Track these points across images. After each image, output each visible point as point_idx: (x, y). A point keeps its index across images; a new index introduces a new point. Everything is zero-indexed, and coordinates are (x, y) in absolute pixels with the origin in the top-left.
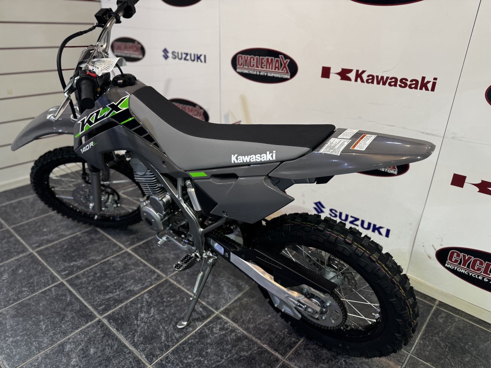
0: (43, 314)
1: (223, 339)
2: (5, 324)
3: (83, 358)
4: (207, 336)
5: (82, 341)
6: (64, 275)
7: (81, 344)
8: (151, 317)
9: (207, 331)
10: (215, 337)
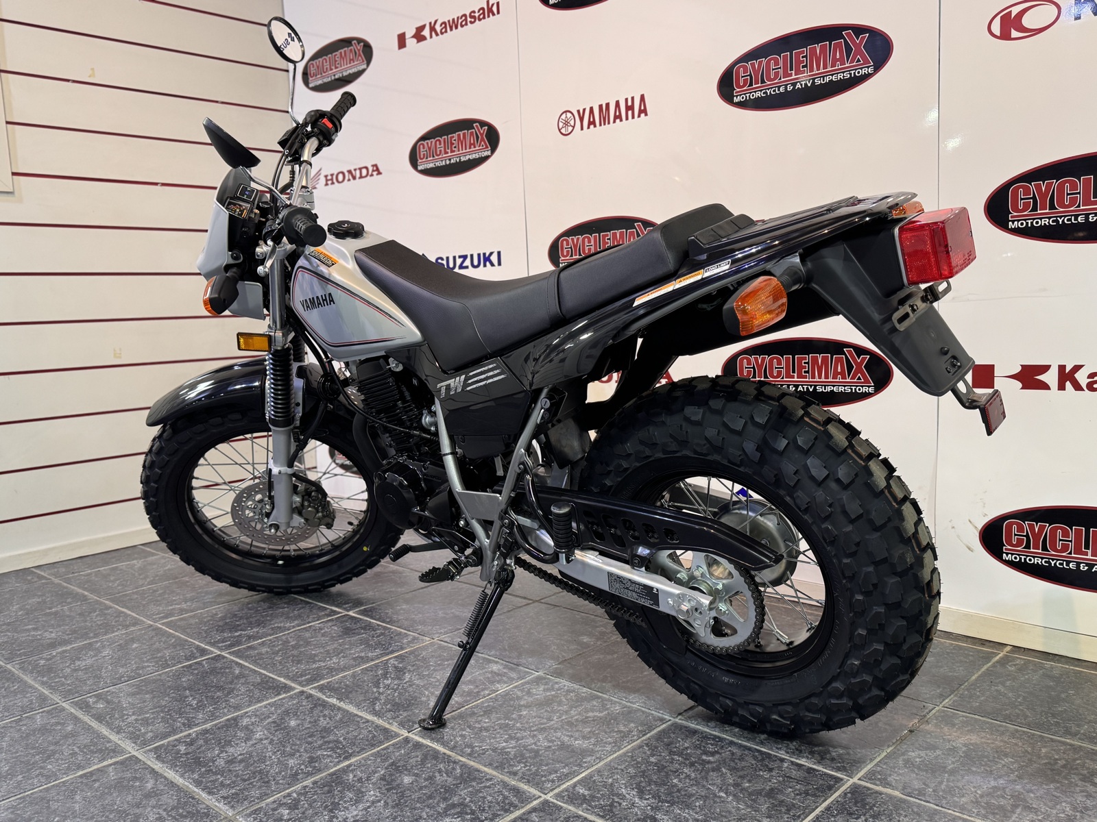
0: (190, 689)
1: (552, 700)
2: (119, 702)
3: (276, 731)
4: (519, 698)
5: (273, 714)
6: (222, 646)
7: (269, 717)
8: (405, 683)
9: (519, 693)
10: (537, 699)
